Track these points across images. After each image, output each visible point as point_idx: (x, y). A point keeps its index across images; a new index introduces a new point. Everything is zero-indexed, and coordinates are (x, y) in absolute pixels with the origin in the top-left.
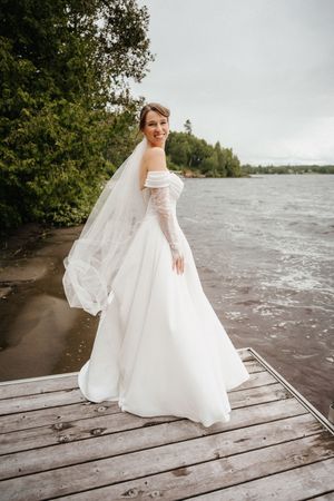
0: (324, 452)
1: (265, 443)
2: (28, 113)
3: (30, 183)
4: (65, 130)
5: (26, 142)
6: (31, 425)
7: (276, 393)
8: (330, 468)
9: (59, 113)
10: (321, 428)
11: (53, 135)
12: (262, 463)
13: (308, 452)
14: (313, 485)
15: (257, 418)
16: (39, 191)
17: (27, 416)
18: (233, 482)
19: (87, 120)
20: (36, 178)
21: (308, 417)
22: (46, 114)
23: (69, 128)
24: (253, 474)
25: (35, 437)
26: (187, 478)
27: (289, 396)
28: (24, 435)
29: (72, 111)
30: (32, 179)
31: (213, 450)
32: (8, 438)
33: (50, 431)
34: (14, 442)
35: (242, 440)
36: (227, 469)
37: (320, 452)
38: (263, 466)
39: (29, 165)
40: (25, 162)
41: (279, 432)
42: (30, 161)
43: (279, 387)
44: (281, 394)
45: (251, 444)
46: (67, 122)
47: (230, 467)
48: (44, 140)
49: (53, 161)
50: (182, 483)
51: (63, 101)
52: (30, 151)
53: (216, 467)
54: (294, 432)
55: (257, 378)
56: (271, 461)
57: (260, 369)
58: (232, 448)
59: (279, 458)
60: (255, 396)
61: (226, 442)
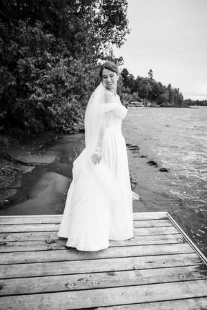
0: (199, 275)
1: (164, 265)
2: (50, 66)
3: (49, 108)
4: (71, 76)
5: (48, 84)
6: (35, 239)
7: (177, 239)
8: (201, 284)
9: (68, 66)
10: (201, 262)
11: (64, 78)
12: (159, 276)
13: (190, 274)
14: (188, 292)
15: (162, 251)
16: (54, 113)
17: (33, 234)
18: (139, 283)
19: (84, 69)
20: (53, 105)
21: (194, 255)
22: (60, 66)
23: (73, 74)
24: (152, 281)
25: (36, 245)
26: (114, 277)
27: (185, 241)
28: (30, 243)
29: (76, 65)
30: (51, 105)
31: (132, 265)
32: (22, 244)
33: (44, 243)
34: (25, 246)
35: (150, 262)
36: (138, 276)
37: (197, 275)
38: (160, 278)
39: (50, 97)
40: (48, 95)
41: (174, 261)
42: (50, 95)
43: (180, 236)
44: (179, 240)
45: (155, 265)
46: (72, 71)
47: (140, 275)
48: (59, 82)
49: (64, 95)
50: (111, 279)
51: (71, 58)
52: (51, 89)
53: (132, 275)
54: (183, 262)
55: (167, 230)
56: (165, 276)
57: (170, 225)
58: (143, 265)
59: (170, 275)
60: (164, 239)
61: (141, 262)
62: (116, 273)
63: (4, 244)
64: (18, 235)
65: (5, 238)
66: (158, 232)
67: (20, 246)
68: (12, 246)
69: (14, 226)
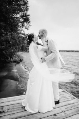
1: (72, 108)
2: (4, 35)
3: (3, 52)
4: (12, 39)
6: (17, 107)
7: (71, 98)
9: (11, 35)
11: (9, 40)
12: (72, 113)
15: (68, 103)
17: (15, 105)
18: (67, 117)
19: (17, 37)
20: (5, 51)
22: (8, 35)
24: (71, 115)
25: (18, 110)
26: (57, 116)
27: (74, 99)
28: (16, 109)
29: (14, 35)
31: (61, 110)
32: (12, 110)
33: (22, 108)
34: (14, 111)
35: (67, 108)
36: (65, 114)
40: (2, 47)
41: (74, 106)
42: (4, 46)
45: (69, 109)
46: (13, 38)
48: (7, 41)
50: (56, 117)
51: (12, 33)
52: (4, 44)
53: (63, 114)
54: (78, 106)
55: (66, 95)
56: (74, 112)
57: (66, 93)
58: (65, 110)
59: (76, 111)
60: (67, 99)
61: (63, 109)
63: (3, 112)
64: (8, 107)
65: (2, 109)
66: (64, 96)
67: (11, 111)
68: (8, 112)
69: (4, 103)
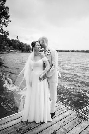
0: (81, 120)
1: (69, 121)
8: (83, 123)
10: (78, 115)
13: (78, 121)
14: (82, 128)
15: (65, 116)
17: (7, 129)
18: (67, 132)
21: (75, 113)
24: (70, 129)
27: (69, 109)
31: (59, 126)
35: (64, 122)
36: (64, 129)
38: (71, 127)
41: (71, 118)
43: (66, 107)
44: (67, 109)
45: (66, 122)
53: (62, 130)
55: (61, 106)
56: (72, 125)
57: (60, 104)
58: (63, 124)
59: (73, 124)
60: (62, 111)
61: (61, 123)
62: (56, 132)
66: (59, 108)
